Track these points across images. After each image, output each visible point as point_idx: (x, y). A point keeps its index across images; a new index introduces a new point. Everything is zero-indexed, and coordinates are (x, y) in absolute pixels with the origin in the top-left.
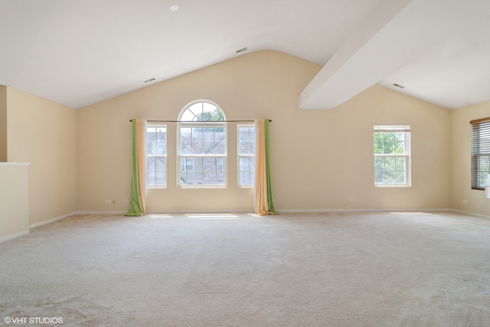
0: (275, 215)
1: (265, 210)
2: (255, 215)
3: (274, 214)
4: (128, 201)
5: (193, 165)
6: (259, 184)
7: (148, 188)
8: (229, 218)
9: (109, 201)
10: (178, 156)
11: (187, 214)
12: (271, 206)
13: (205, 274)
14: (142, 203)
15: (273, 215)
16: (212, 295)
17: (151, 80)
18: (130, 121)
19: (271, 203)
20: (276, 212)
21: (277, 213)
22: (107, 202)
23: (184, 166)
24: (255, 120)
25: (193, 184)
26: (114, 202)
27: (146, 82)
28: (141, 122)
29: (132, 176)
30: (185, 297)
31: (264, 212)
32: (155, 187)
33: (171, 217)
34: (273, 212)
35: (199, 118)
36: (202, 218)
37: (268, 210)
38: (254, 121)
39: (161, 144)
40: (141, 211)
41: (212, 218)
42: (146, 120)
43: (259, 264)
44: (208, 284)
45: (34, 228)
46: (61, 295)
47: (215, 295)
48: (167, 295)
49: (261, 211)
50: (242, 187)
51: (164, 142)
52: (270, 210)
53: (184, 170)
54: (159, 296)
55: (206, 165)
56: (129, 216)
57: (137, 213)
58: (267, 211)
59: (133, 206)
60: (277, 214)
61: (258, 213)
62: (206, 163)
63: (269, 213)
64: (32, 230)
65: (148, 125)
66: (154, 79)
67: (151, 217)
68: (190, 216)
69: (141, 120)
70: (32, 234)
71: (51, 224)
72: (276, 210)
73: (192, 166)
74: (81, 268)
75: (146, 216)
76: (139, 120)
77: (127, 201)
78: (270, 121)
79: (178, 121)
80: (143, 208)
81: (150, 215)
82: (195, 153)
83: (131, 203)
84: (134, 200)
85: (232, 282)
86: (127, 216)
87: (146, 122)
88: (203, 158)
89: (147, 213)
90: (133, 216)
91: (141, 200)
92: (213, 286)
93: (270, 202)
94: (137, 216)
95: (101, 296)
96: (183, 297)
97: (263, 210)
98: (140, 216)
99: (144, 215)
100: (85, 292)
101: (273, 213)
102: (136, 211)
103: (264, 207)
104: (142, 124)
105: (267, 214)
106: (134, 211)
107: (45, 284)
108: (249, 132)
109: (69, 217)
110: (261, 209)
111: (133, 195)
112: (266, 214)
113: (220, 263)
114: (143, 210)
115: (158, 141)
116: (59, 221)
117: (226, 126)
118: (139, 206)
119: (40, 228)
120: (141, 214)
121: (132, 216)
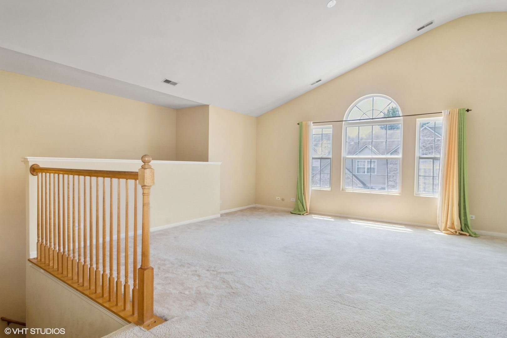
0: (470, 237)
1: (454, 229)
2: (437, 232)
3: (470, 235)
4: (295, 199)
5: (376, 167)
6: (447, 194)
7: (312, 189)
8: (398, 231)
9: (279, 198)
10: (343, 158)
11: (350, 219)
12: (465, 225)
13: (344, 283)
14: (306, 203)
15: (466, 237)
16: (344, 306)
17: (317, 82)
18: (298, 124)
19: (466, 219)
20: (473, 233)
21: (475, 234)
22: (277, 199)
23: (365, 168)
24: (443, 111)
25: (375, 189)
26: (283, 200)
27: (312, 84)
28: (307, 124)
29: (298, 176)
30: (315, 299)
31: (453, 231)
32: (319, 188)
33: (333, 220)
34: (468, 232)
35: (384, 114)
36: (366, 225)
37: (459, 228)
38: (442, 113)
39: (326, 145)
40: (305, 211)
41: (378, 228)
42: (312, 122)
43: (416, 291)
44: (343, 294)
45: (223, 214)
46: (223, 267)
47: (346, 306)
48: (300, 292)
49: (448, 228)
50: (421, 196)
51: (330, 143)
52: (463, 230)
53: (364, 173)
54: (292, 291)
55: (392, 168)
56: (294, 214)
57: (301, 211)
58: (458, 230)
59: (298, 205)
60: (474, 236)
61: (444, 231)
62: (391, 166)
63: (462, 232)
64: (222, 215)
65: (314, 127)
66: (320, 80)
67: (314, 217)
68: (353, 222)
69: (307, 122)
70: (222, 218)
71: (235, 212)
72: (473, 231)
73: (374, 169)
74: (243, 251)
75: (309, 216)
76: (306, 122)
77: (293, 199)
78: (468, 111)
79: (344, 120)
80: (306, 208)
81: (313, 215)
82: (378, 154)
83: (296, 202)
84: (299, 199)
85: (371, 300)
86: (292, 213)
87: (312, 124)
88: (387, 160)
89: (310, 213)
90: (298, 214)
91: (305, 200)
92: (348, 297)
93: (463, 218)
94: (301, 215)
95: (248, 276)
96: (313, 299)
97: (452, 228)
98: (304, 215)
99: (307, 214)
100: (239, 270)
101: (468, 234)
102: (300, 209)
103: (453, 224)
104: (308, 126)
105: (457, 233)
106: (299, 210)
107: (217, 256)
108: (435, 127)
109: (249, 208)
110: (448, 226)
111: (298, 194)
112: (455, 233)
113: (366, 276)
114: (307, 210)
115: (323, 142)
116: (241, 211)
117: (402, 122)
118: (303, 206)
119: (227, 214)
120: (304, 213)
121: (296, 214)
